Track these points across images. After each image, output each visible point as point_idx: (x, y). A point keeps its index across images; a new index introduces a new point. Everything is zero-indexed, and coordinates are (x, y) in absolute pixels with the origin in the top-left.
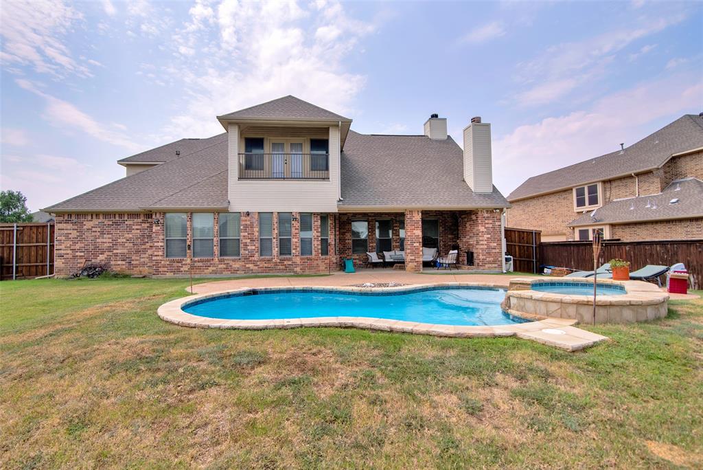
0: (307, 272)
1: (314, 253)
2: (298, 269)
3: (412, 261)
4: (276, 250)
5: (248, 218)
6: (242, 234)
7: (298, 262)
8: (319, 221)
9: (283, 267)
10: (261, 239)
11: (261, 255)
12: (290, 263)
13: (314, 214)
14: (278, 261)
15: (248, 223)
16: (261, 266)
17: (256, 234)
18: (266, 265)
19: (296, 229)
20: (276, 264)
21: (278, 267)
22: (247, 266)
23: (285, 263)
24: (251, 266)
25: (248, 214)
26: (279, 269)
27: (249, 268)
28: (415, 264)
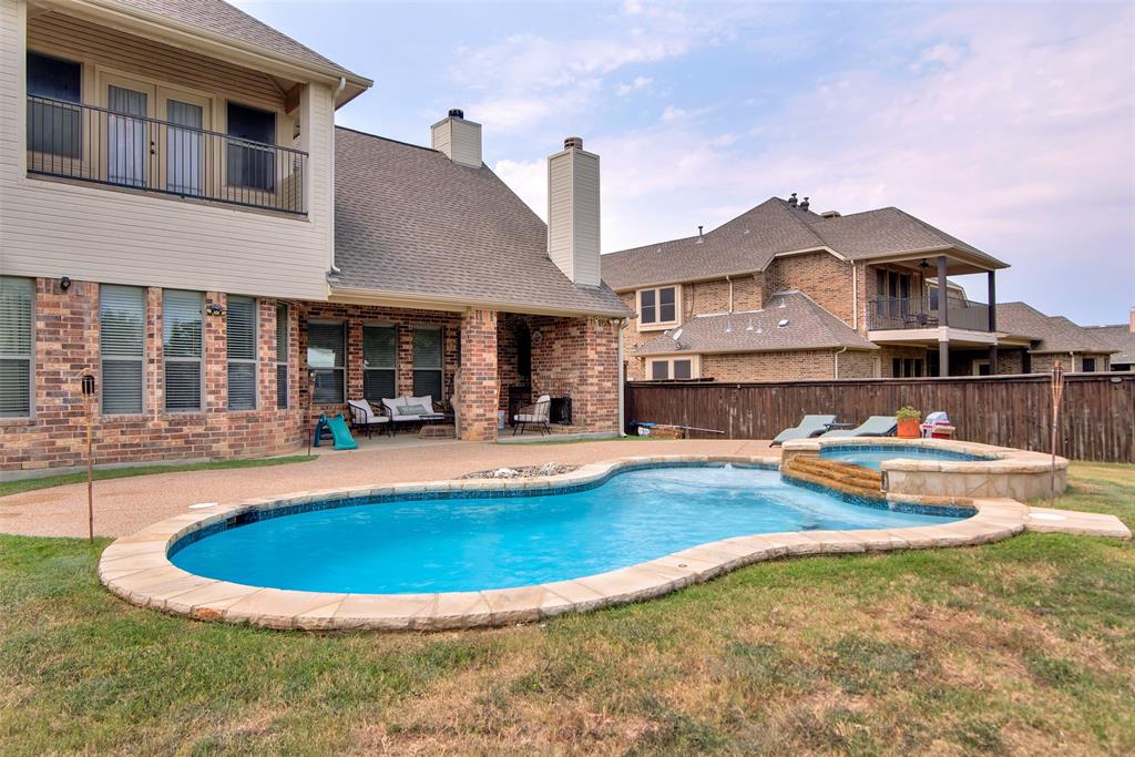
0: (246, 454)
1: (260, 401)
2: (222, 447)
3: (479, 418)
4: (154, 396)
5: (65, 298)
6: (42, 346)
7: (224, 429)
8: (275, 320)
9: (180, 442)
10: (105, 363)
11: (105, 410)
12: (200, 430)
13: (264, 301)
14: (165, 425)
15: (65, 312)
16: (108, 441)
17: (93, 347)
18: (125, 439)
19: (216, 338)
20: (157, 434)
21: (165, 444)
22: (60, 443)
23: (186, 430)
24: (74, 443)
25: (65, 285)
26: (169, 449)
27: (64, 449)
28: (485, 424)
